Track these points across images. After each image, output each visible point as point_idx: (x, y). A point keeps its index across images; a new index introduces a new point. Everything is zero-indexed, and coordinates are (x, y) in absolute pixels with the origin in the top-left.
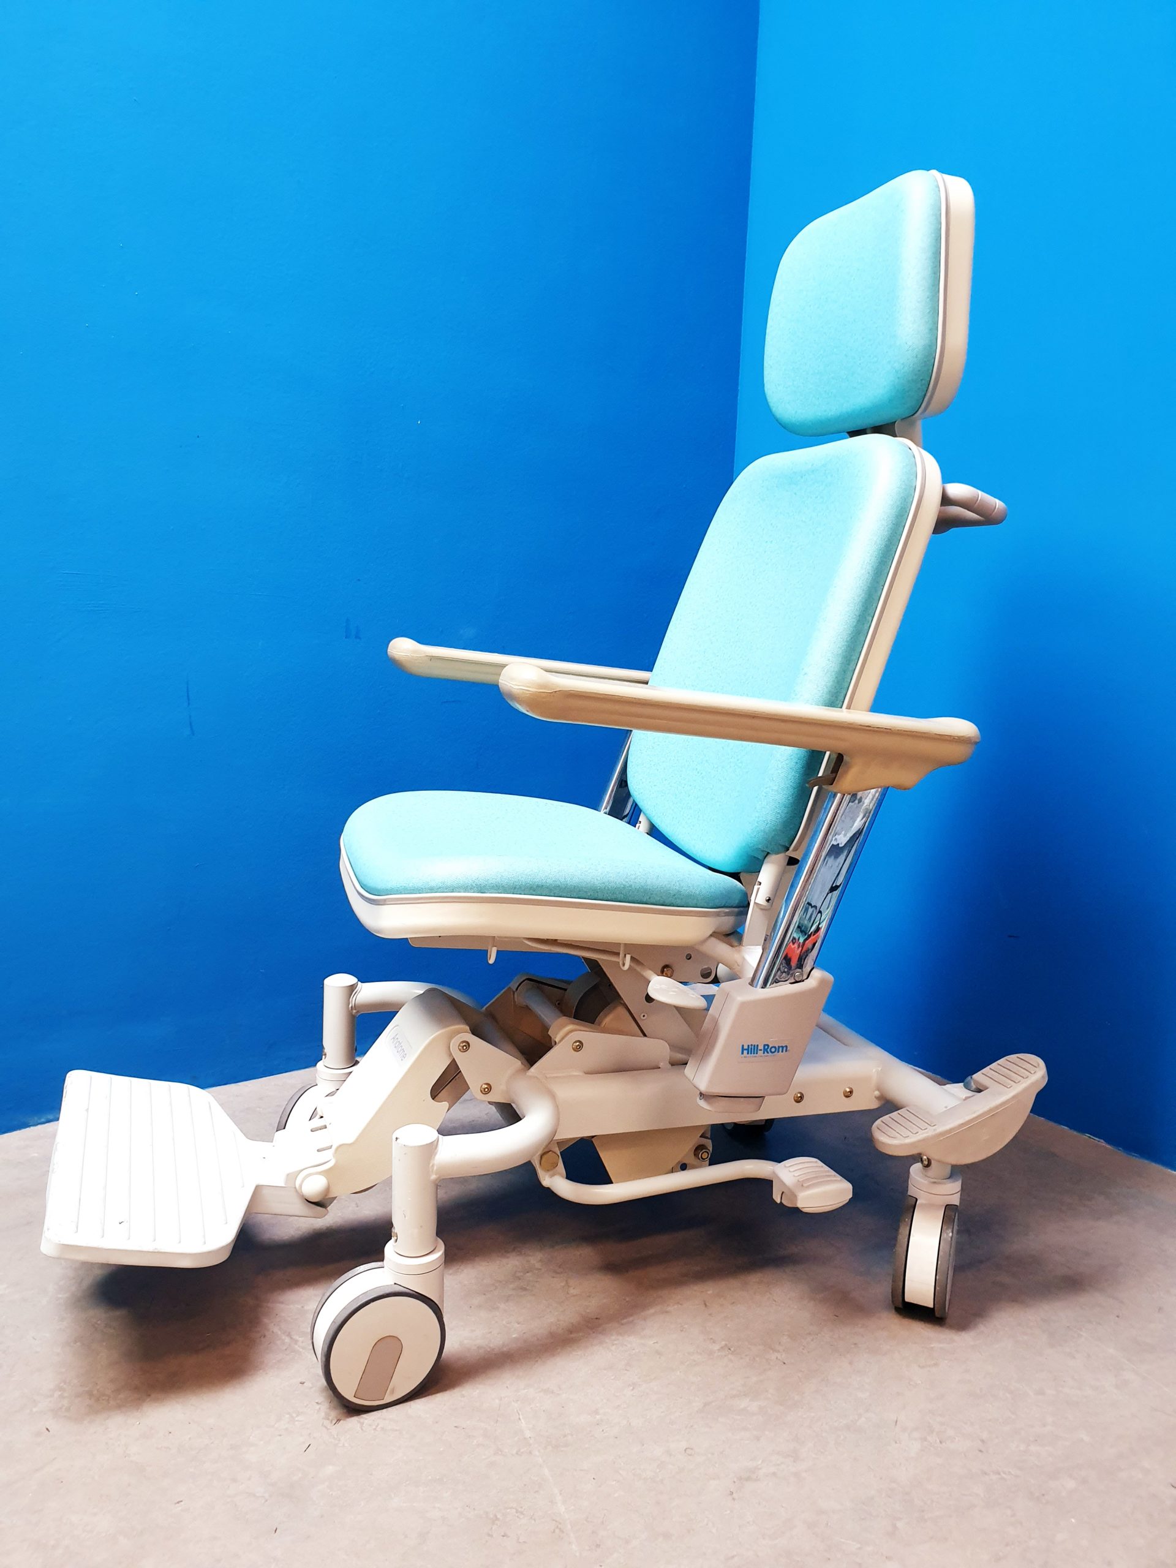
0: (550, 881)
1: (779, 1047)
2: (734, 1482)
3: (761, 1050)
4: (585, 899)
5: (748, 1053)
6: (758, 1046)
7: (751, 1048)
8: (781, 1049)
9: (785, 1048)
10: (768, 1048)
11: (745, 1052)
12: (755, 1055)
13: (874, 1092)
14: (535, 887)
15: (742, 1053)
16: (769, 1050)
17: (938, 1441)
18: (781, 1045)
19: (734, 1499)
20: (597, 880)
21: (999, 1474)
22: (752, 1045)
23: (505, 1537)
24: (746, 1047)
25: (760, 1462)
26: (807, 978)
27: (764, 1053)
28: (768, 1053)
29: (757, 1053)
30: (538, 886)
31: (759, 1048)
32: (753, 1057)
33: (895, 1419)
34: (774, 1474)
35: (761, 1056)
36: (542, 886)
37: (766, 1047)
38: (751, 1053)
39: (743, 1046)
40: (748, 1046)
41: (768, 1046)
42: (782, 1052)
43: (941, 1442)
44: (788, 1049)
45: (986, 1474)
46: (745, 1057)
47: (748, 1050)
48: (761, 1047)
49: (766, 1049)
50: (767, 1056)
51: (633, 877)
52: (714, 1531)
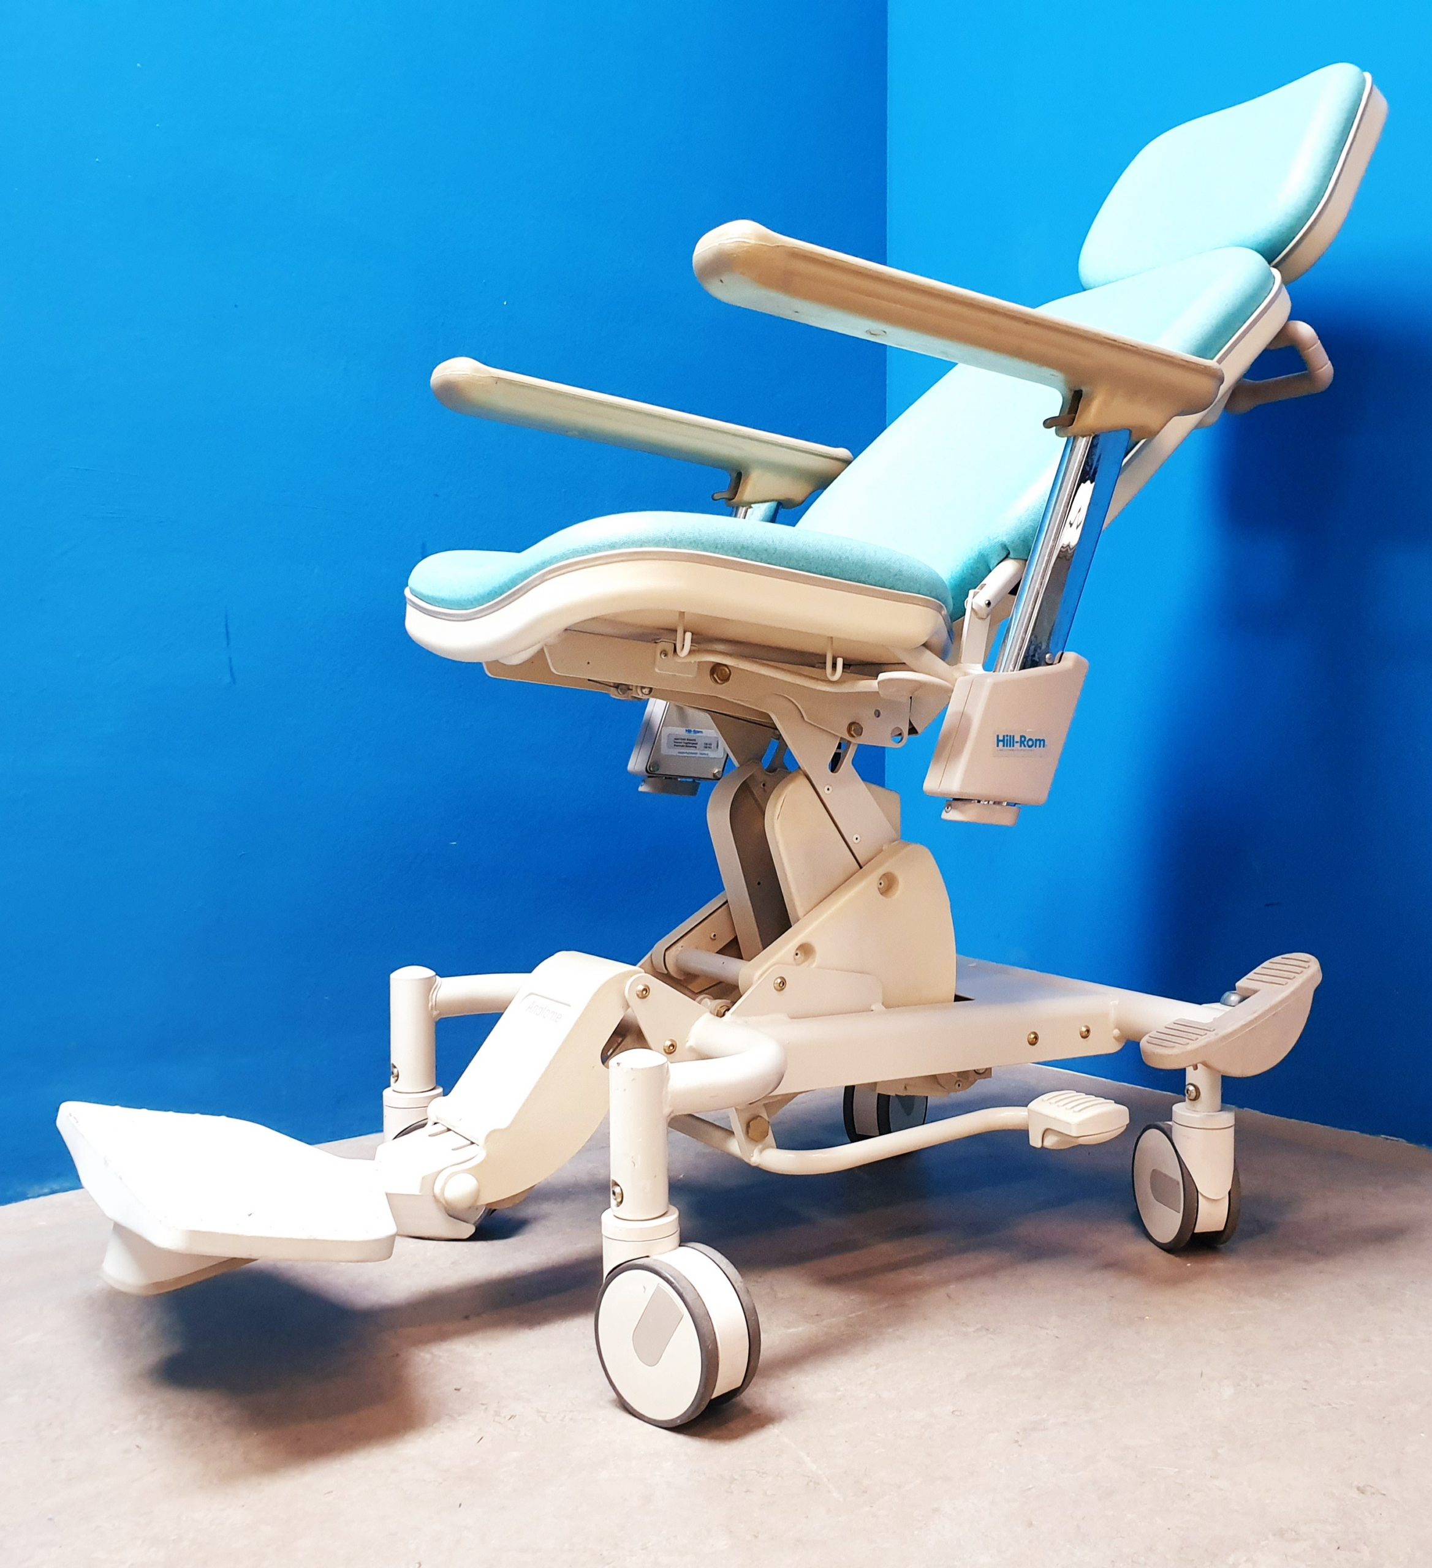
0: (756, 543)
1: (1036, 740)
2: (1018, 1433)
3: (1017, 742)
4: (796, 569)
5: (1004, 746)
6: (1014, 736)
7: (1007, 740)
8: (1038, 742)
9: (1042, 742)
10: (1025, 740)
11: (1001, 744)
12: (1012, 748)
13: (1113, 1030)
14: (739, 548)
15: (998, 746)
16: (1026, 743)
17: (1254, 1385)
18: (1038, 738)
19: (1020, 1446)
20: (809, 546)
21: (1330, 1405)
22: (1007, 736)
23: (748, 1493)
24: (1001, 738)
25: (1045, 1415)
26: (1059, 662)
27: (1021, 746)
28: (1025, 746)
29: (1013, 746)
30: (743, 547)
31: (1015, 740)
32: (1010, 750)
33: (1200, 1372)
34: (1065, 1423)
35: (1018, 750)
36: (748, 547)
37: (1023, 739)
38: (1007, 746)
39: (998, 736)
40: (1004, 736)
41: (1025, 738)
42: (1040, 747)
43: (1258, 1386)
44: (1046, 744)
45: (1314, 1406)
46: (1001, 750)
47: (1003, 741)
48: (1017, 739)
49: (1023, 741)
50: (1024, 750)
51: (849, 548)
52: (1002, 1471)
